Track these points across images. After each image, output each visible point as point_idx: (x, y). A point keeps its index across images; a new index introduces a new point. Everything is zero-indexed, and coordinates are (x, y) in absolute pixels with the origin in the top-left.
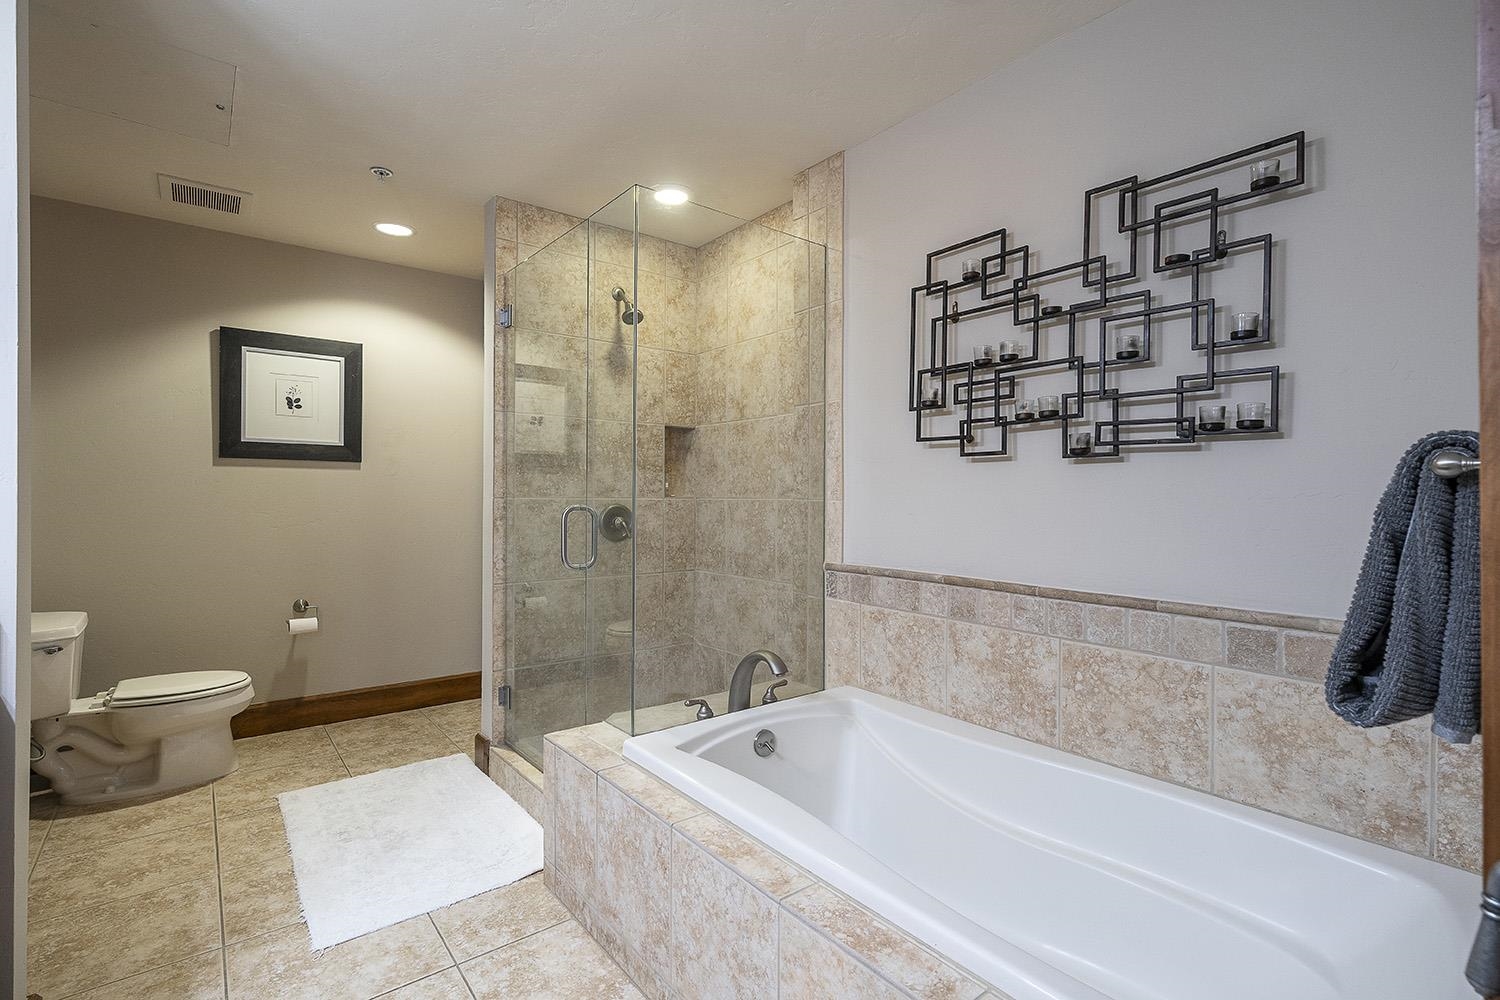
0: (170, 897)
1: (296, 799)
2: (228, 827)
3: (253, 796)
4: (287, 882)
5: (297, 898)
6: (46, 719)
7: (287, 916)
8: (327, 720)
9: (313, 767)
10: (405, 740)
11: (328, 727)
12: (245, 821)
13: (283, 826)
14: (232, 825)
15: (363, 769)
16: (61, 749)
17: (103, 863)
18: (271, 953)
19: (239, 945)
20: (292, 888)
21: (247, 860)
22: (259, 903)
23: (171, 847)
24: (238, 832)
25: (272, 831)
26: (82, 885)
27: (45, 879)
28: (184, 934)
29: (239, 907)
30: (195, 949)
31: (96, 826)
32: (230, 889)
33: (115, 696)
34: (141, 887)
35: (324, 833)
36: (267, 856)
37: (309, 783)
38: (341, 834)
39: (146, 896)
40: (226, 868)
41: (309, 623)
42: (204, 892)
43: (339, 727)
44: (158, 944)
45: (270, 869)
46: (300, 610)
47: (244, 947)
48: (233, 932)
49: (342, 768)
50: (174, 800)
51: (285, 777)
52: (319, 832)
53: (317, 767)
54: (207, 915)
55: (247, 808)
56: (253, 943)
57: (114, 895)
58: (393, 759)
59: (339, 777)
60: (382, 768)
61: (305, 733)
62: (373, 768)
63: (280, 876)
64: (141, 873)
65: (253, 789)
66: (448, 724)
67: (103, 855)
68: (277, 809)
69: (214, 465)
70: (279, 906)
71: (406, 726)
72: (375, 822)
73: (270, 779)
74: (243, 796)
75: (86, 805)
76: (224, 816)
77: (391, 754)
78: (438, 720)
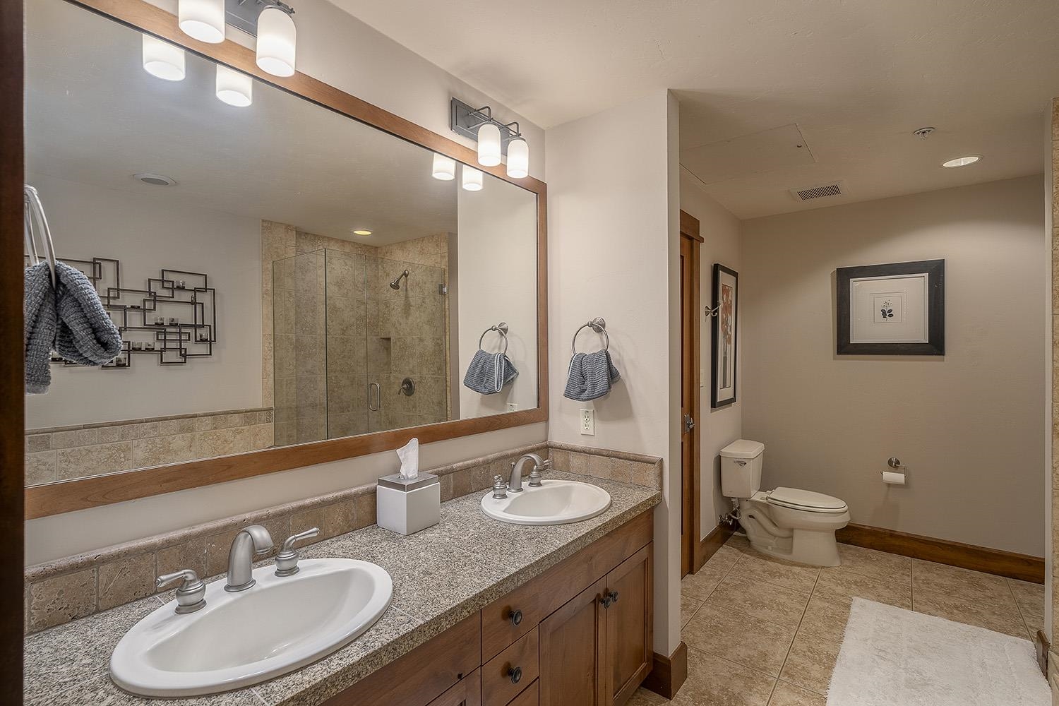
0: (768, 629)
1: (863, 606)
2: (817, 603)
3: (840, 590)
4: (829, 662)
5: (830, 677)
6: (743, 498)
7: (819, 685)
8: (915, 555)
9: (888, 587)
10: (976, 600)
11: (915, 561)
12: (827, 605)
13: (845, 621)
14: (818, 602)
15: (925, 608)
16: (751, 516)
17: (752, 590)
18: (799, 702)
19: (786, 684)
20: (831, 668)
21: (816, 632)
22: (808, 664)
23: (782, 599)
24: (820, 609)
25: (838, 622)
26: (738, 596)
27: (727, 584)
28: (764, 655)
29: (796, 659)
30: (765, 669)
31: (756, 565)
32: (800, 646)
33: (771, 496)
34: (760, 614)
35: (869, 642)
36: (828, 636)
37: (879, 598)
38: (881, 650)
39: (760, 621)
40: (803, 629)
41: (899, 478)
42: (784, 637)
43: (923, 564)
44: (751, 653)
45: (825, 646)
46: (894, 465)
47: (787, 687)
48: (787, 673)
49: (909, 600)
50: (797, 569)
51: (865, 588)
52: (866, 640)
53: (890, 589)
54: (779, 652)
55: (833, 596)
56: (792, 688)
57: (747, 611)
58: (954, 613)
59: (903, 605)
60: (941, 616)
61: (895, 559)
62: (933, 611)
63: (828, 655)
64: (764, 606)
65: (842, 584)
66: (1030, 604)
67: (753, 584)
68: (848, 607)
69: (834, 359)
70: (818, 675)
71: (984, 588)
72: (910, 657)
73: (856, 583)
74: (833, 587)
75: (758, 552)
76: (817, 594)
77: (956, 607)
78: (1020, 596)
